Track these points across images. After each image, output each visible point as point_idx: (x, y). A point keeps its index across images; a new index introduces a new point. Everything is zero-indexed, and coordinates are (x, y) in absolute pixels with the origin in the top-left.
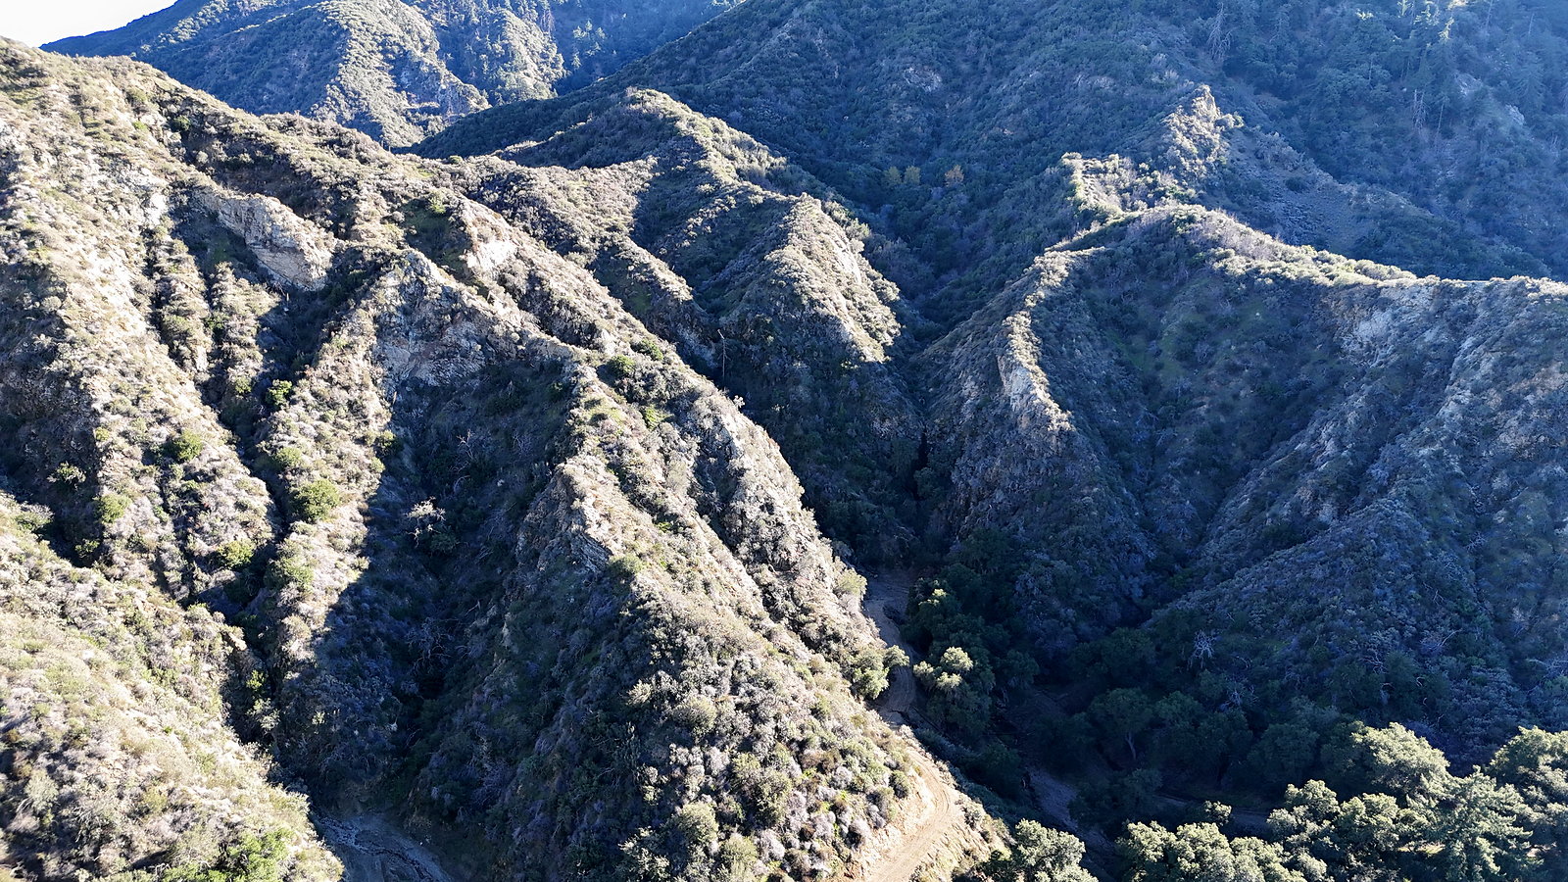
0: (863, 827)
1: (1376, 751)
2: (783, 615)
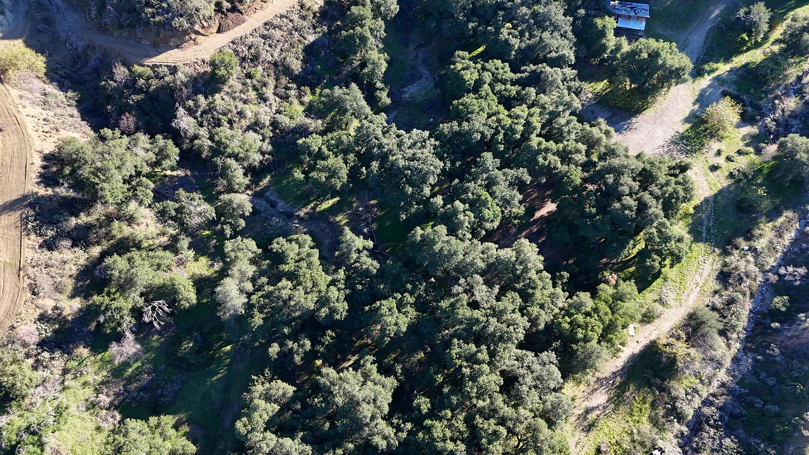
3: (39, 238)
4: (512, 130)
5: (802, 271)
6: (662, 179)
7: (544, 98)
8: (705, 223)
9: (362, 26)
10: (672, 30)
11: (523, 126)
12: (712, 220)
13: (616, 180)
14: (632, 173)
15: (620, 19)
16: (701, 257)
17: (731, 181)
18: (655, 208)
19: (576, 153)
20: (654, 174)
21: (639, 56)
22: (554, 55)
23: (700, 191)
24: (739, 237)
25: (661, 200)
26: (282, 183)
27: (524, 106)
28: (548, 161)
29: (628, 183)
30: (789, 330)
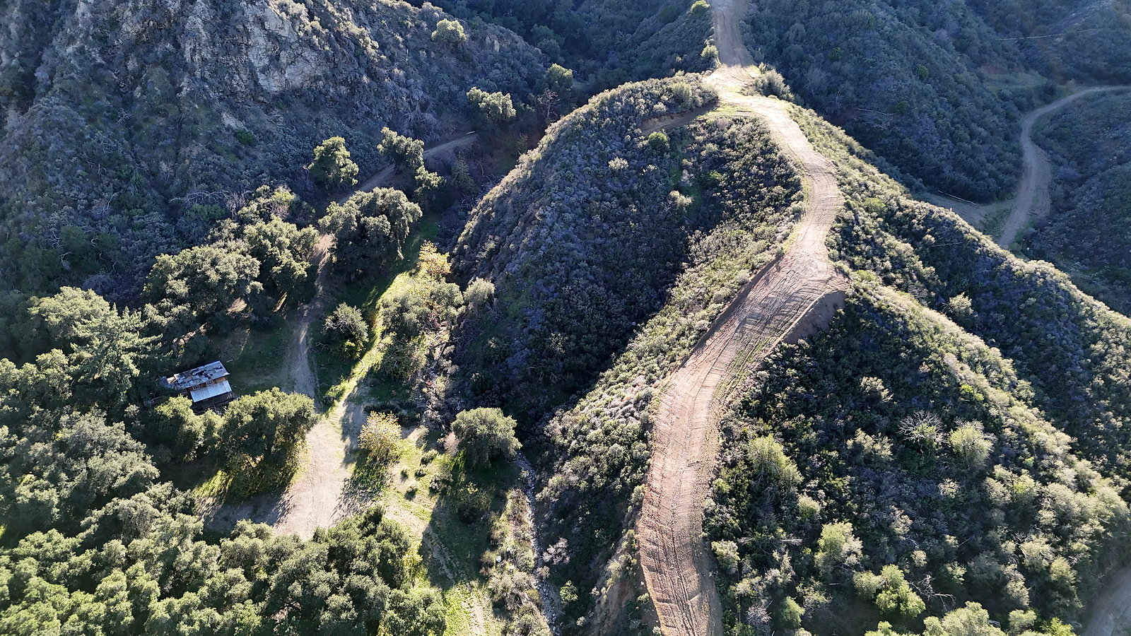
4: (113, 616)
5: (562, 543)
6: (360, 547)
7: (140, 544)
8: (442, 561)
10: (266, 375)
11: (128, 599)
12: (446, 554)
13: (304, 586)
14: (320, 564)
15: (193, 394)
16: (463, 604)
17: (436, 498)
18: (376, 587)
19: (232, 585)
20: (346, 546)
21: (242, 422)
22: (122, 480)
23: (414, 530)
24: (484, 552)
25: (375, 572)
27: (117, 572)
28: (197, 623)
29: (321, 578)
30: (595, 615)
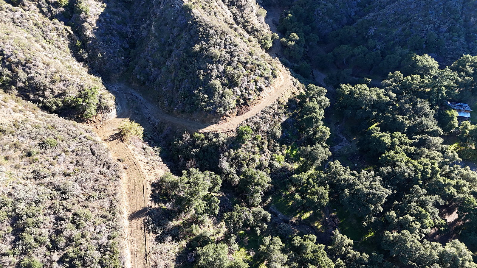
0: (263, 86)
1: (418, 62)
2: (240, 23)
3: (154, 235)
4: (425, 172)
9: (315, 113)
11: (431, 170)
19: (463, 186)
22: (430, 130)
26: (278, 201)
28: (450, 191)
